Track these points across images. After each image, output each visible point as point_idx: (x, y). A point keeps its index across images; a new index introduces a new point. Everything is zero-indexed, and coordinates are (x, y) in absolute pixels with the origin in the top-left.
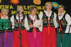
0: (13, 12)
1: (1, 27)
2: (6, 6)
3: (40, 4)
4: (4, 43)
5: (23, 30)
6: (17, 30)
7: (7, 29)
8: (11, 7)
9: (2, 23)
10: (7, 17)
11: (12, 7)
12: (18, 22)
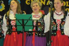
1: (22, 27)
6: (55, 35)
7: (30, 30)
12: (56, 23)
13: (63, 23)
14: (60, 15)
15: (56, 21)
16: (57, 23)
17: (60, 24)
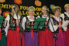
3: (41, 6)
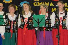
0: (53, 10)
1: (37, 24)
2: (46, 3)
4: (39, 42)
5: (64, 29)
8: (51, 4)
9: (38, 19)
10: (47, 14)
11: (53, 5)
13: (64, 20)
14: (62, 14)
15: (59, 18)
16: (60, 20)
17: (62, 21)
